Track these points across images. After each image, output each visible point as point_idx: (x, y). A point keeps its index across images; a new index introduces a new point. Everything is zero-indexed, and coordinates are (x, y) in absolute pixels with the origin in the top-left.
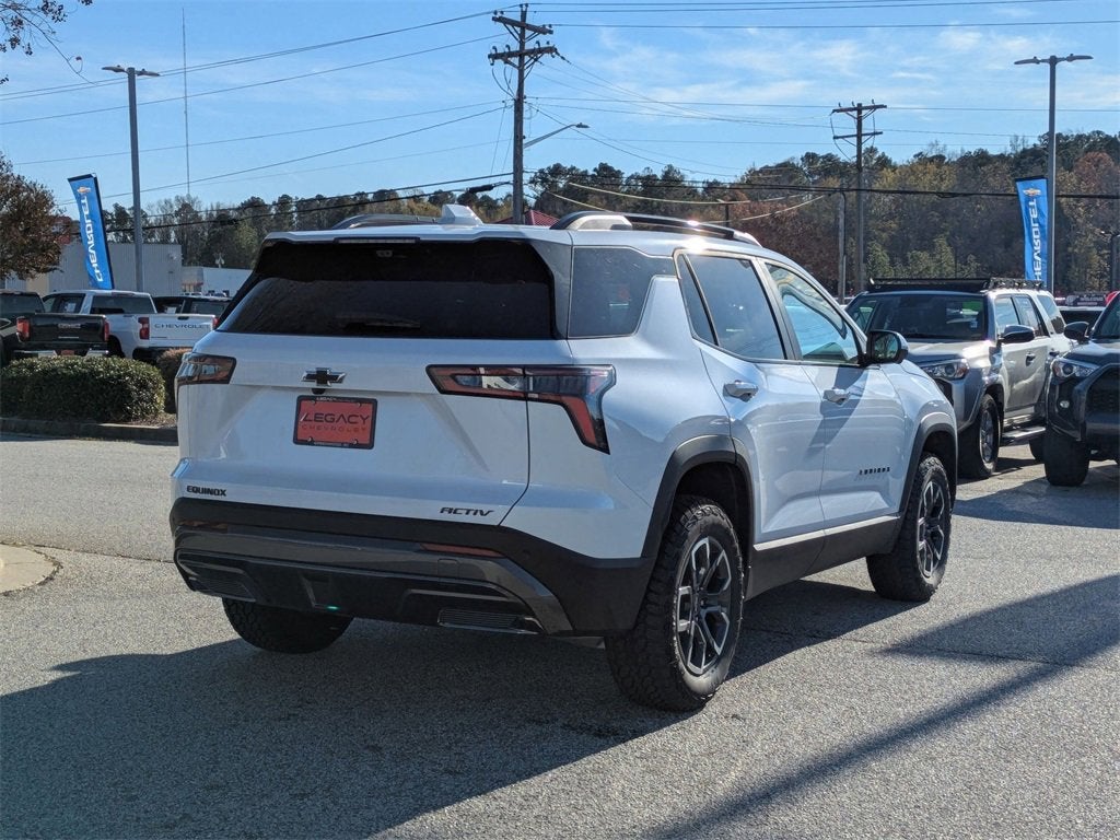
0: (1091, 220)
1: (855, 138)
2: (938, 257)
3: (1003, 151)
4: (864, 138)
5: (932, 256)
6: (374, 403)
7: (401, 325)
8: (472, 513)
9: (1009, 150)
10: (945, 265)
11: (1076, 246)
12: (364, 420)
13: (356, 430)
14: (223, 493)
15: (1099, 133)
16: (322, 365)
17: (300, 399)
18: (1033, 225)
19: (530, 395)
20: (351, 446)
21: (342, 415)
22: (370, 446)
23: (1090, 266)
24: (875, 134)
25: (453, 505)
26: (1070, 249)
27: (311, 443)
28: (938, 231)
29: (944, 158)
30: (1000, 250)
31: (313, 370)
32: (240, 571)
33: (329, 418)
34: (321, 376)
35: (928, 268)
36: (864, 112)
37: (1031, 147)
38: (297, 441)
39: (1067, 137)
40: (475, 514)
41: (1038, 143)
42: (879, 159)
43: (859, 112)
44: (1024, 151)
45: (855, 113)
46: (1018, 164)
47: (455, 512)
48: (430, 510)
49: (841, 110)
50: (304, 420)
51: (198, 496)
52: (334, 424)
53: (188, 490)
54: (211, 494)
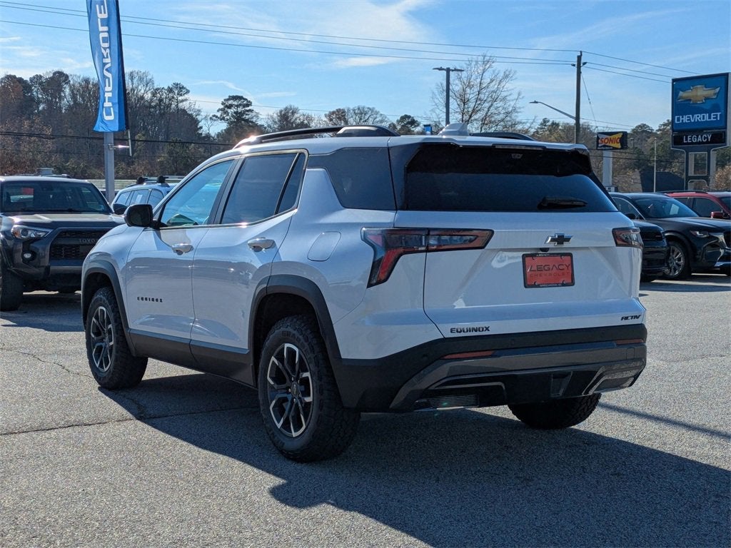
6: (570, 255)
8: (633, 318)
12: (566, 267)
13: (563, 274)
14: (487, 329)
16: (561, 232)
17: (524, 257)
21: (554, 265)
22: (572, 283)
27: (538, 286)
32: (501, 384)
33: (546, 268)
47: (627, 319)
48: (615, 319)
50: (530, 270)
51: (462, 334)
52: (550, 272)
53: (451, 332)
54: (476, 331)
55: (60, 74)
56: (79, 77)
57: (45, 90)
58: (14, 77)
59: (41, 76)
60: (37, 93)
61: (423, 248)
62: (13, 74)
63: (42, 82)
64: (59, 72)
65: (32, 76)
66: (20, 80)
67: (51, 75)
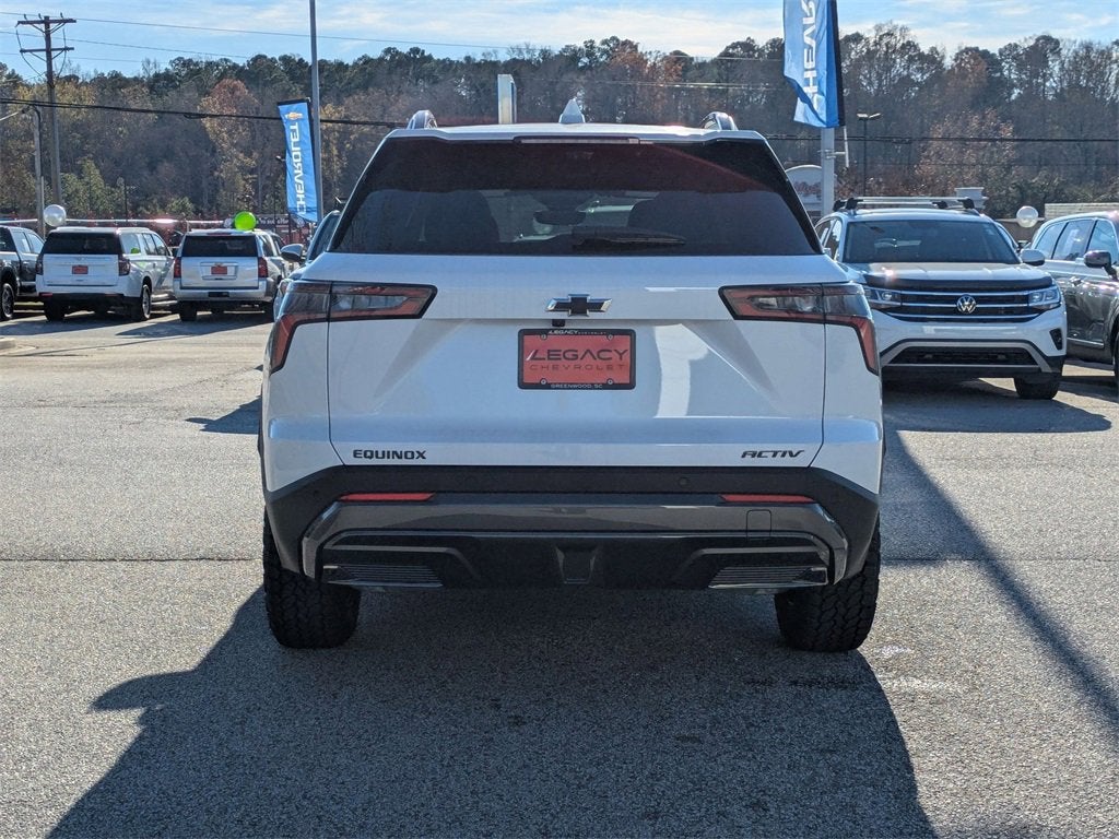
0: (235, 145)
1: (45, 53)
2: (87, 180)
3: (136, 75)
4: (54, 54)
5: (81, 178)
6: (631, 333)
7: (661, 240)
8: (780, 454)
9: (141, 73)
10: (94, 188)
11: (221, 171)
12: (621, 355)
13: (609, 367)
14: (421, 455)
15: (226, 60)
16: (580, 291)
17: (523, 333)
18: (293, 149)
19: (829, 318)
20: (605, 387)
21: (588, 351)
22: (630, 386)
23: (236, 190)
24: (66, 49)
25: (757, 448)
26: (216, 173)
27: (548, 387)
28: (81, 152)
29: (78, 78)
30: (146, 173)
31: (565, 296)
32: (453, 551)
33: (569, 355)
34: (579, 305)
35: (77, 191)
36: (52, 26)
37: (162, 71)
38: (523, 385)
39: (197, 64)
40: (783, 455)
41: (170, 67)
42: (9, 77)
43: (47, 26)
44: (157, 75)
45: (42, 26)
46: (152, 88)
47: (760, 455)
48: (728, 455)
49: (28, 22)
50: (532, 359)
51: (374, 462)
52: (578, 362)
53: (355, 456)
54: (400, 457)
55: (1048, 39)
56: (1075, 42)
57: (1020, 67)
58: (976, 49)
59: (1016, 46)
60: (1010, 71)
61: (324, 316)
62: (973, 45)
63: (1018, 54)
64: (1044, 37)
65: (1002, 47)
66: (985, 54)
67: (1032, 43)
